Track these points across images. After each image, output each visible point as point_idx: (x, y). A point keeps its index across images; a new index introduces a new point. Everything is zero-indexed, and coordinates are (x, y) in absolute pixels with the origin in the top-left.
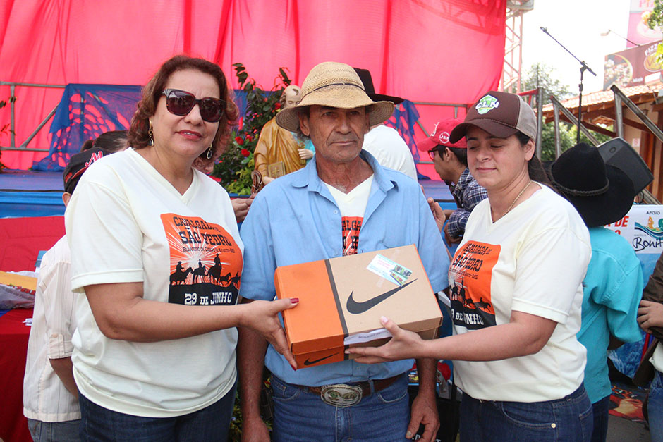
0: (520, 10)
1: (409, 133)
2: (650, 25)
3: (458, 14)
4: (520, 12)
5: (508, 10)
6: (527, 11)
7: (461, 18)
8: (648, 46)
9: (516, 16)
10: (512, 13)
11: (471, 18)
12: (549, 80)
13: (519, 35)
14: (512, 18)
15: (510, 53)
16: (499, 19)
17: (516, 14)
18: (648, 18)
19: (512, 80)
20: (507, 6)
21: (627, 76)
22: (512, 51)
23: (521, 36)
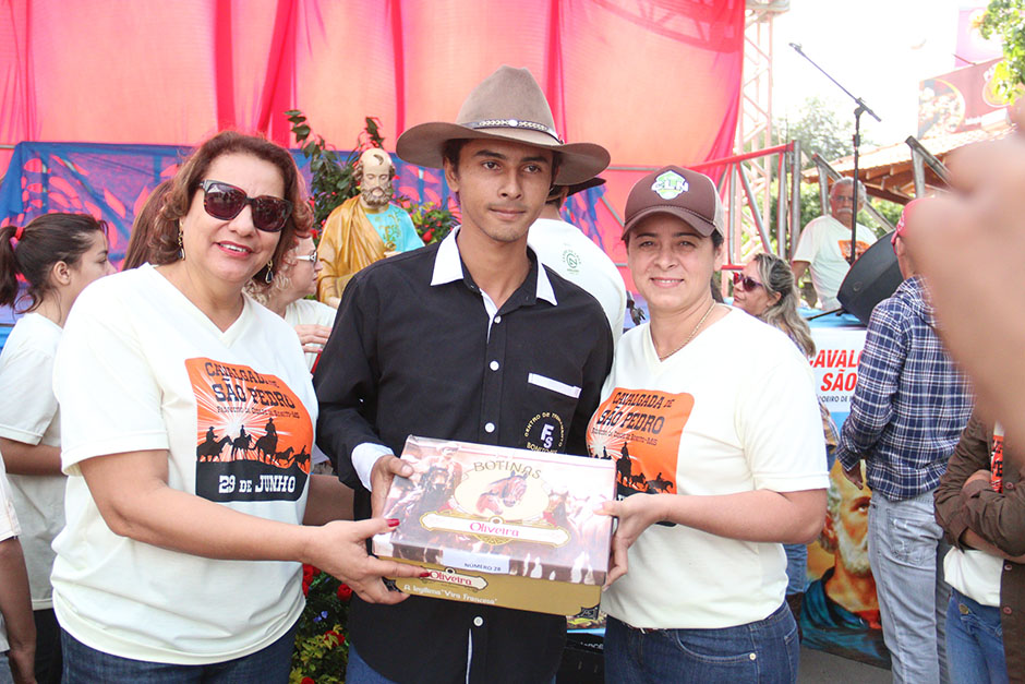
0: (768, 12)
1: (587, 217)
2: (983, 33)
3: (666, 18)
4: (768, 16)
5: (748, 12)
6: (779, 13)
7: (669, 25)
8: (989, 65)
9: (762, 21)
10: (755, 17)
11: (686, 26)
12: (835, 122)
13: (767, 54)
14: (755, 25)
15: (754, 83)
16: (732, 28)
17: (763, 19)
18: (980, 20)
19: (757, 126)
20: (747, 6)
21: (956, 115)
22: (757, 79)
23: (770, 54)
